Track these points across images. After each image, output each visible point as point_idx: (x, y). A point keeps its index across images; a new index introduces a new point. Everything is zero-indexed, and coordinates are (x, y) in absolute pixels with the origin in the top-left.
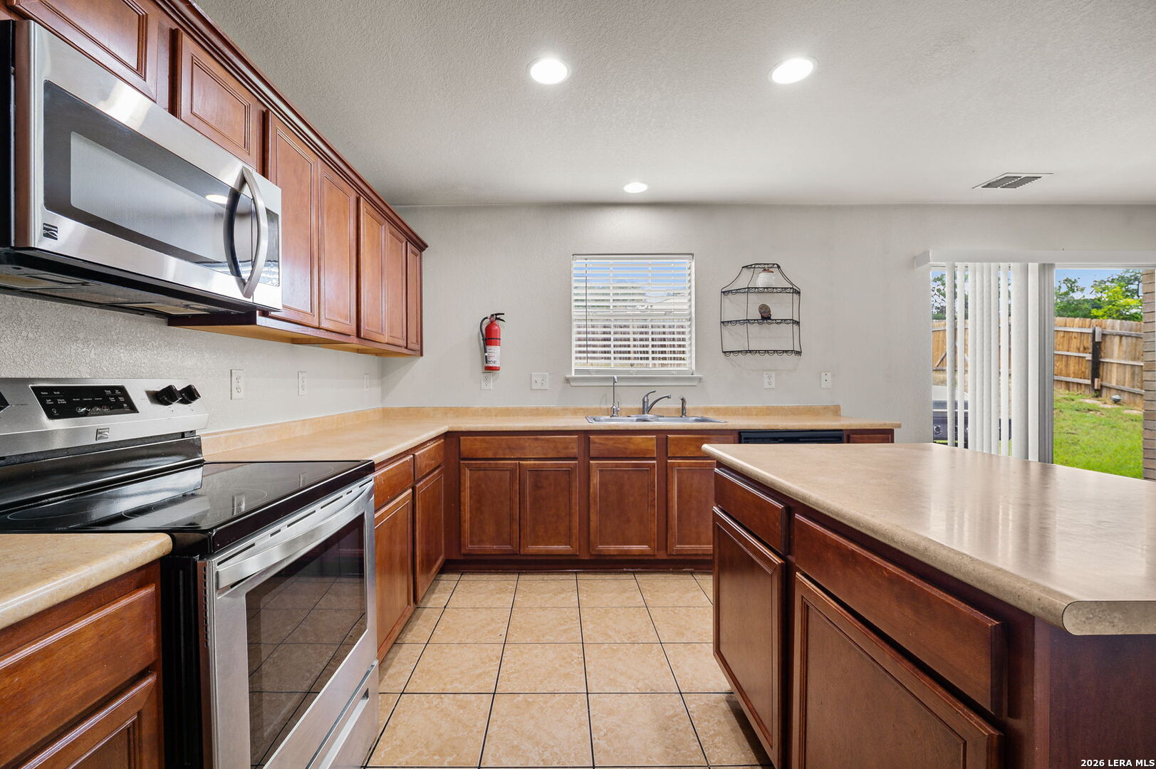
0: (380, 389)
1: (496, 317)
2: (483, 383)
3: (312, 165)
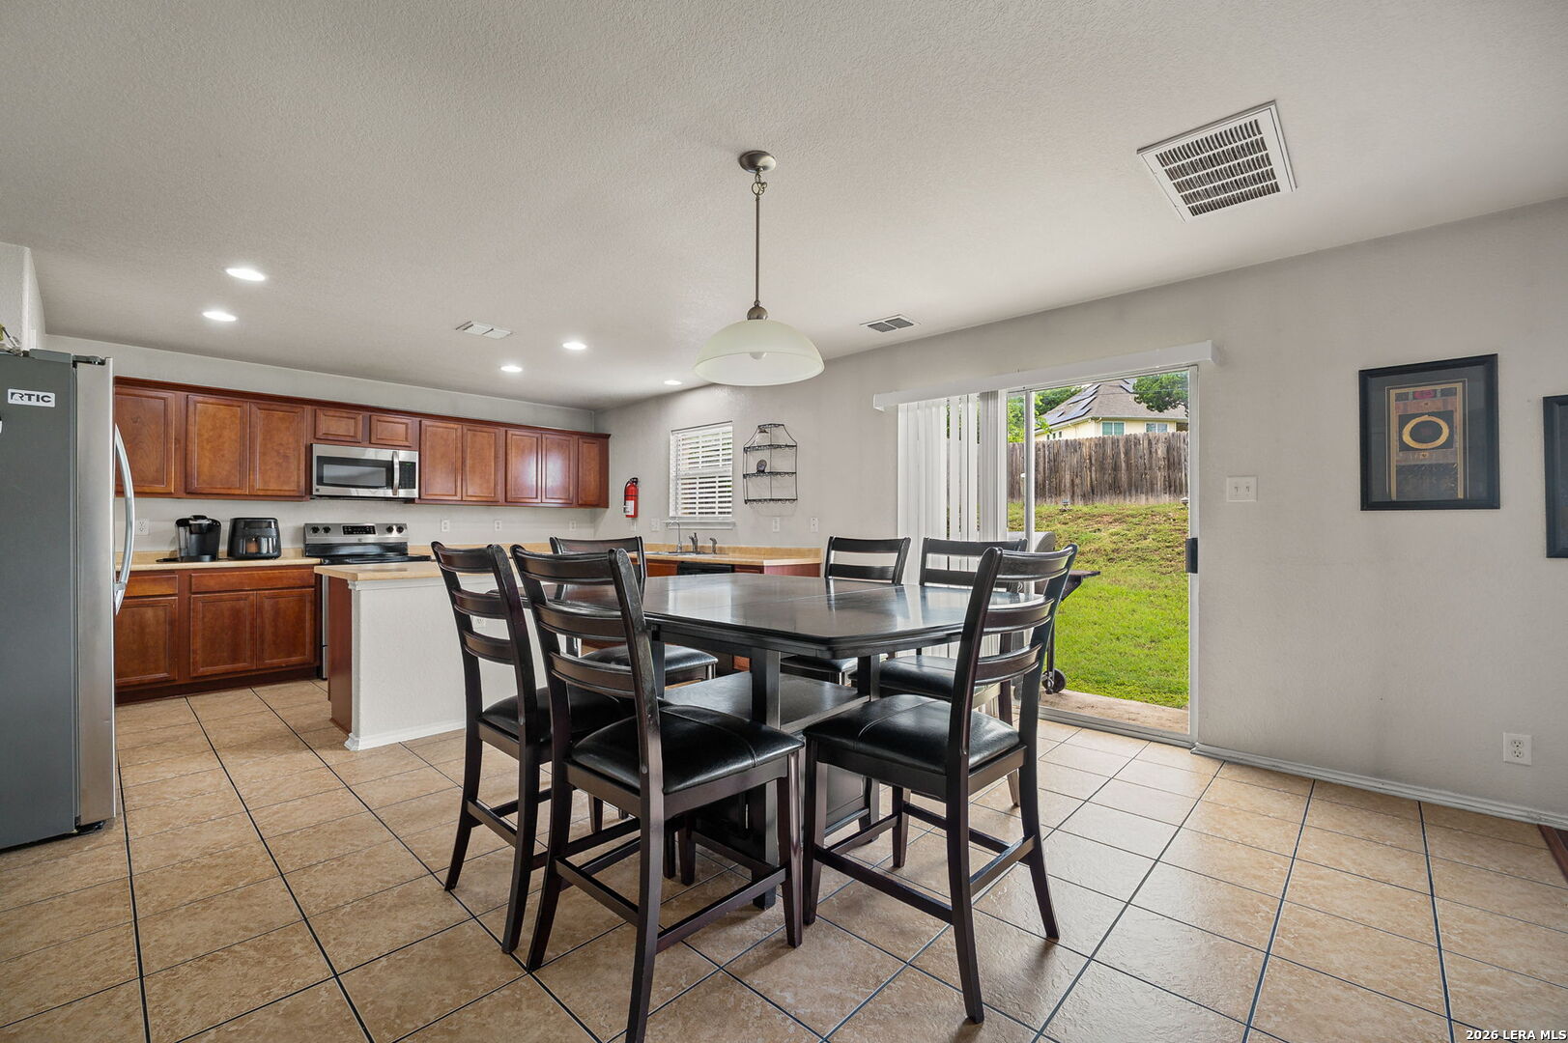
0: (592, 529)
1: (634, 480)
2: (631, 526)
3: (456, 429)
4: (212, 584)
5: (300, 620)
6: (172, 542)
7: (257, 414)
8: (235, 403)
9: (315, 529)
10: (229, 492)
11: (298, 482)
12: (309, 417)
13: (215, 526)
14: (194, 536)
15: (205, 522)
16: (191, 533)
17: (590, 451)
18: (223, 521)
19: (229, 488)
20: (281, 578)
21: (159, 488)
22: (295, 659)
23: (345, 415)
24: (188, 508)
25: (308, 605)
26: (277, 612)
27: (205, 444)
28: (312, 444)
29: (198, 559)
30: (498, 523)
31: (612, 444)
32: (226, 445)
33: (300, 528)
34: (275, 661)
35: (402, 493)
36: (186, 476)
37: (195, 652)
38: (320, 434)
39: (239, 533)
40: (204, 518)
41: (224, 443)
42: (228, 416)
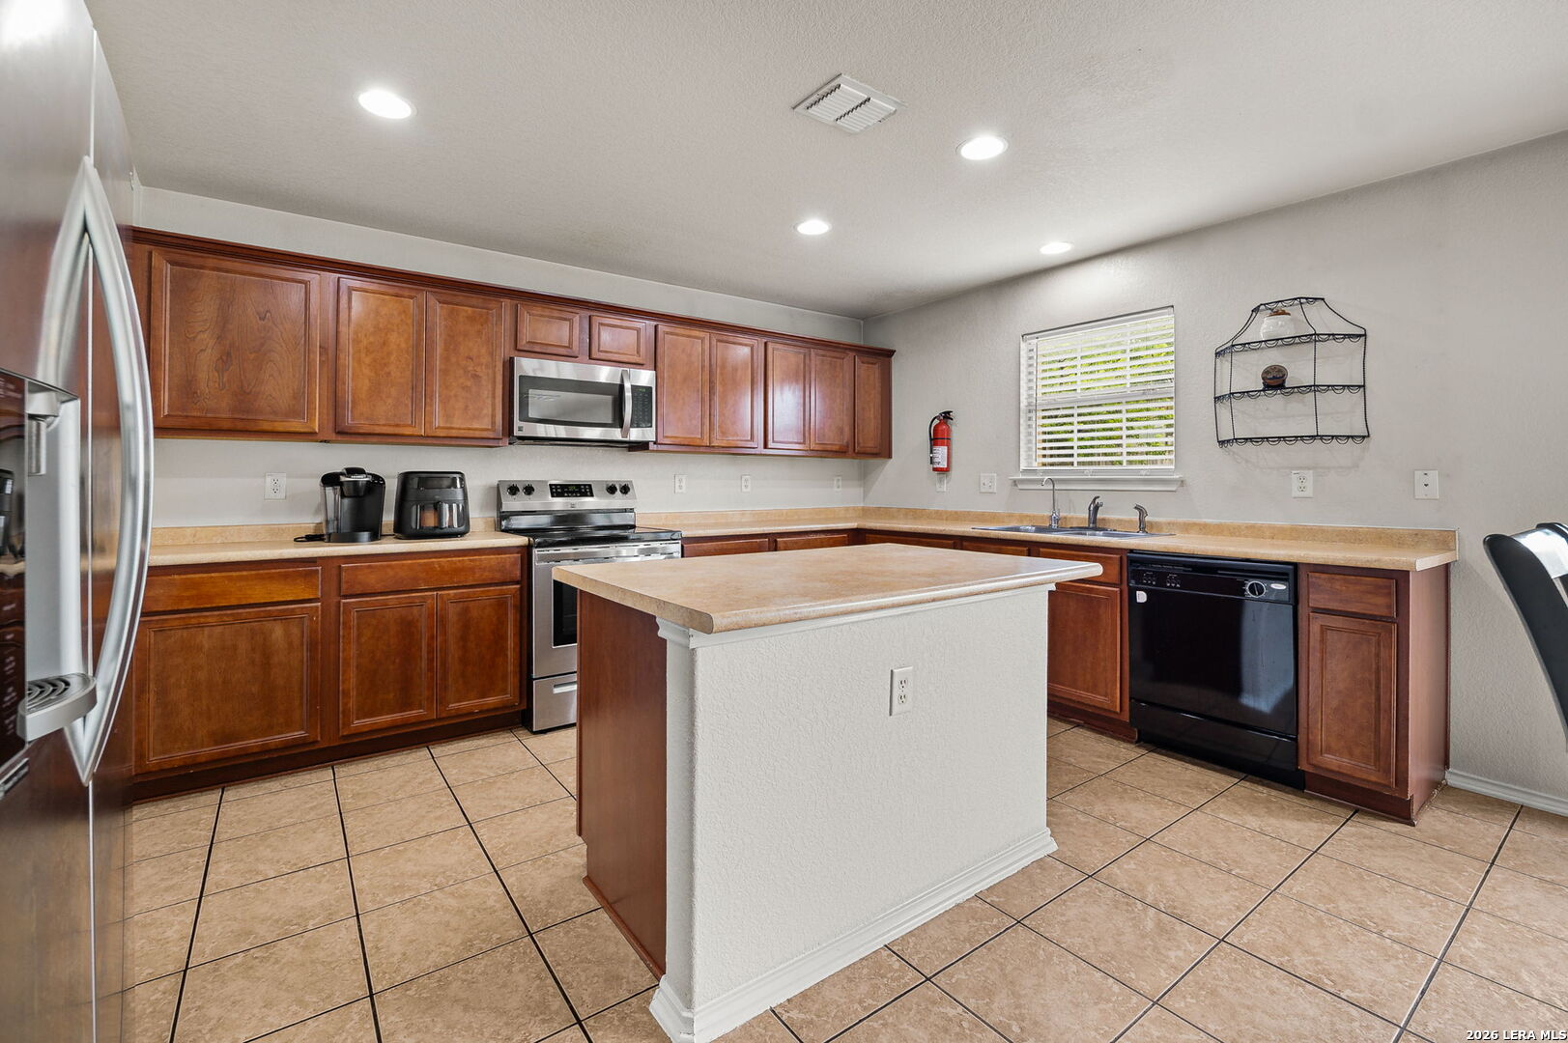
0: (862, 489)
1: (946, 416)
2: (938, 485)
3: (703, 340)
4: (372, 580)
5: (499, 637)
6: (317, 512)
7: (438, 310)
8: (406, 293)
9: (513, 490)
10: (397, 431)
11: (493, 416)
12: (508, 318)
13: (377, 484)
14: (346, 501)
15: (362, 479)
16: (343, 496)
17: (869, 372)
18: (389, 477)
19: (397, 425)
20: (472, 570)
21: (296, 425)
22: (492, 700)
23: (556, 314)
24: (339, 457)
25: (511, 616)
26: (466, 625)
27: (363, 355)
28: (511, 360)
29: (351, 539)
30: (746, 480)
31: (897, 365)
32: (393, 358)
33: (491, 488)
34: (464, 703)
35: (635, 434)
36: (336, 404)
37: (346, 694)
38: (523, 344)
39: (411, 494)
40: (360, 471)
41: (389, 354)
42: (395, 313)
